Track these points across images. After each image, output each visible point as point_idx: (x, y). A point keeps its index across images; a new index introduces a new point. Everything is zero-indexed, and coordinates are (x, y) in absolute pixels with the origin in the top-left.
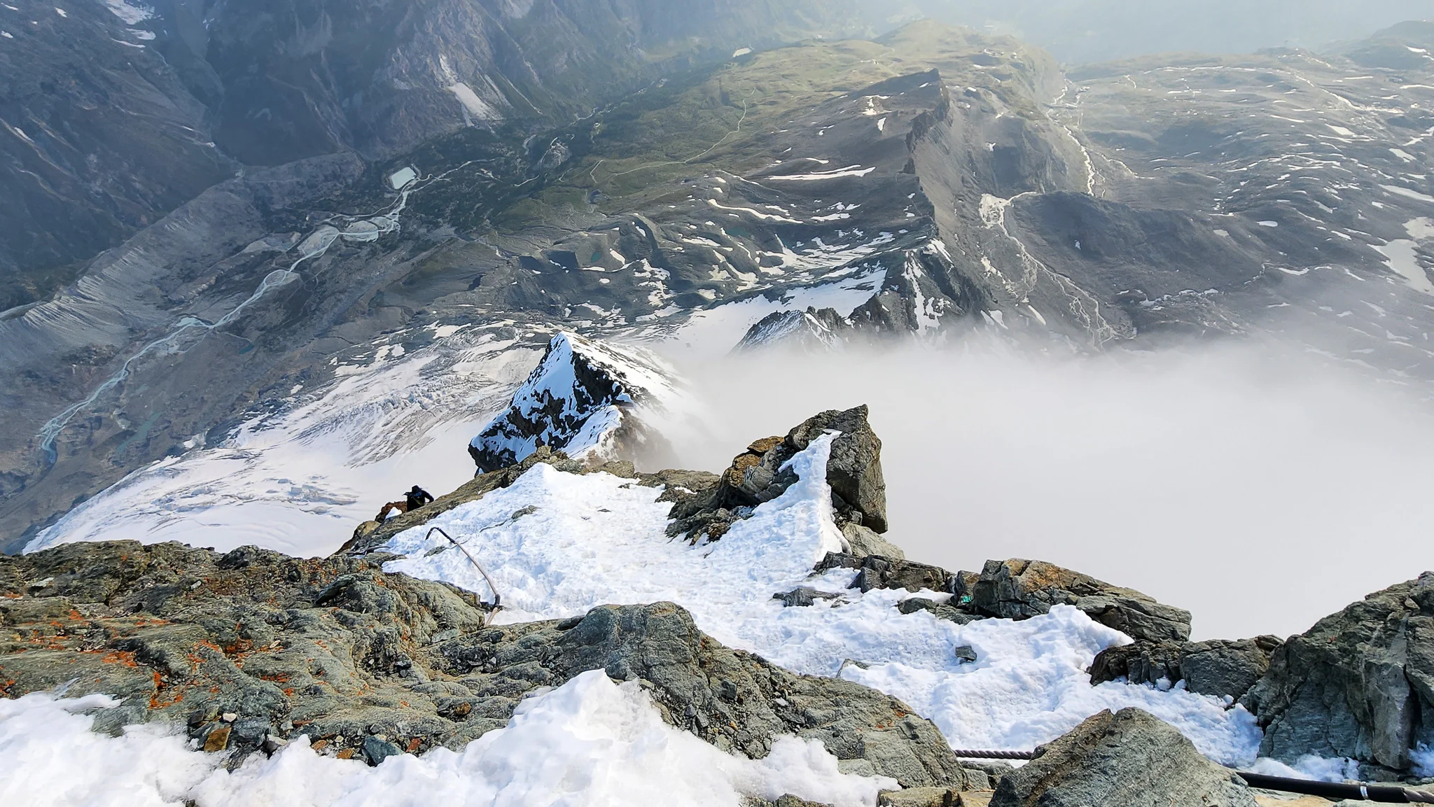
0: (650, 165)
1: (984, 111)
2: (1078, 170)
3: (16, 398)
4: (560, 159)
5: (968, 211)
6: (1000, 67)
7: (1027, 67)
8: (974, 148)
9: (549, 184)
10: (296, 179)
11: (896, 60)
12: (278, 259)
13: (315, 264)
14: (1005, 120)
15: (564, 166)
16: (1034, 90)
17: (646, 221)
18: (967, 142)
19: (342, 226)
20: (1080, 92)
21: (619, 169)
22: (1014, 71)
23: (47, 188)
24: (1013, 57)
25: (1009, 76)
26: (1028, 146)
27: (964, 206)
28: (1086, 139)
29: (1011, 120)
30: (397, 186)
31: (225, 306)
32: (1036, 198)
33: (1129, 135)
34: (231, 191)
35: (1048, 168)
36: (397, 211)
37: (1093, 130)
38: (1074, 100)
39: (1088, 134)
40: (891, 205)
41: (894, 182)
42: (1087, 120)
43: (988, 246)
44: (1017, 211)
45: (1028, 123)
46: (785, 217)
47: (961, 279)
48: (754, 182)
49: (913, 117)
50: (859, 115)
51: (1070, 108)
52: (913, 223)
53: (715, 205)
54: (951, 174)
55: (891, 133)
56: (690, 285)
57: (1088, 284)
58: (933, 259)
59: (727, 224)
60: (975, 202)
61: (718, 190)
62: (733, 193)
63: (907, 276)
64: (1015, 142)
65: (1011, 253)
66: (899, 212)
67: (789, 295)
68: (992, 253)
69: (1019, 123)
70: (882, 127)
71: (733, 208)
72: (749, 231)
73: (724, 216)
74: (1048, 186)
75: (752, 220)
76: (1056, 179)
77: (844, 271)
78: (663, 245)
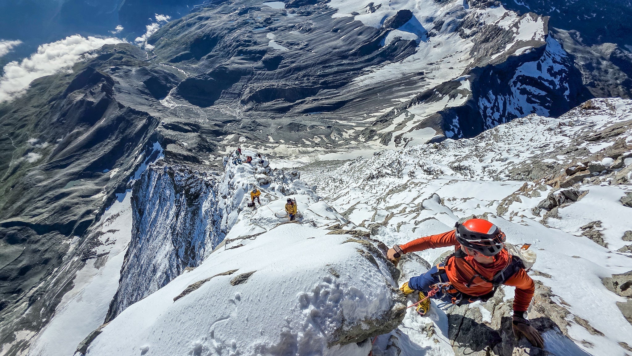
1: (126, 72)
2: (178, 73)
5: (160, 108)
7: (125, 51)
8: (137, 86)
14: (138, 71)
16: (136, 58)
17: (9, 220)
18: (132, 86)
22: (121, 55)
24: (115, 50)
25: (122, 57)
26: (156, 74)
27: (156, 107)
28: (170, 64)
32: (176, 88)
33: (182, 54)
35: (169, 78)
37: (169, 59)
38: (153, 54)
40: (130, 124)
41: (121, 115)
42: (164, 58)
43: (179, 114)
44: (176, 97)
45: (147, 67)
46: (88, 161)
47: (185, 124)
48: (54, 160)
49: (100, 88)
50: (75, 102)
51: (154, 58)
52: (146, 122)
53: (45, 183)
54: (139, 100)
55: (99, 99)
56: (74, 222)
57: (219, 103)
58: (169, 125)
59: (62, 185)
60: (159, 104)
61: (38, 177)
62: (48, 172)
63: (167, 137)
64: (150, 76)
65: (188, 110)
66: (136, 123)
67: (128, 183)
68: (182, 115)
69: (144, 69)
70: (90, 99)
71: (56, 177)
72: (78, 179)
73: (55, 184)
74: (177, 84)
75: (73, 174)
76: (176, 80)
77: (141, 156)
78: (35, 220)
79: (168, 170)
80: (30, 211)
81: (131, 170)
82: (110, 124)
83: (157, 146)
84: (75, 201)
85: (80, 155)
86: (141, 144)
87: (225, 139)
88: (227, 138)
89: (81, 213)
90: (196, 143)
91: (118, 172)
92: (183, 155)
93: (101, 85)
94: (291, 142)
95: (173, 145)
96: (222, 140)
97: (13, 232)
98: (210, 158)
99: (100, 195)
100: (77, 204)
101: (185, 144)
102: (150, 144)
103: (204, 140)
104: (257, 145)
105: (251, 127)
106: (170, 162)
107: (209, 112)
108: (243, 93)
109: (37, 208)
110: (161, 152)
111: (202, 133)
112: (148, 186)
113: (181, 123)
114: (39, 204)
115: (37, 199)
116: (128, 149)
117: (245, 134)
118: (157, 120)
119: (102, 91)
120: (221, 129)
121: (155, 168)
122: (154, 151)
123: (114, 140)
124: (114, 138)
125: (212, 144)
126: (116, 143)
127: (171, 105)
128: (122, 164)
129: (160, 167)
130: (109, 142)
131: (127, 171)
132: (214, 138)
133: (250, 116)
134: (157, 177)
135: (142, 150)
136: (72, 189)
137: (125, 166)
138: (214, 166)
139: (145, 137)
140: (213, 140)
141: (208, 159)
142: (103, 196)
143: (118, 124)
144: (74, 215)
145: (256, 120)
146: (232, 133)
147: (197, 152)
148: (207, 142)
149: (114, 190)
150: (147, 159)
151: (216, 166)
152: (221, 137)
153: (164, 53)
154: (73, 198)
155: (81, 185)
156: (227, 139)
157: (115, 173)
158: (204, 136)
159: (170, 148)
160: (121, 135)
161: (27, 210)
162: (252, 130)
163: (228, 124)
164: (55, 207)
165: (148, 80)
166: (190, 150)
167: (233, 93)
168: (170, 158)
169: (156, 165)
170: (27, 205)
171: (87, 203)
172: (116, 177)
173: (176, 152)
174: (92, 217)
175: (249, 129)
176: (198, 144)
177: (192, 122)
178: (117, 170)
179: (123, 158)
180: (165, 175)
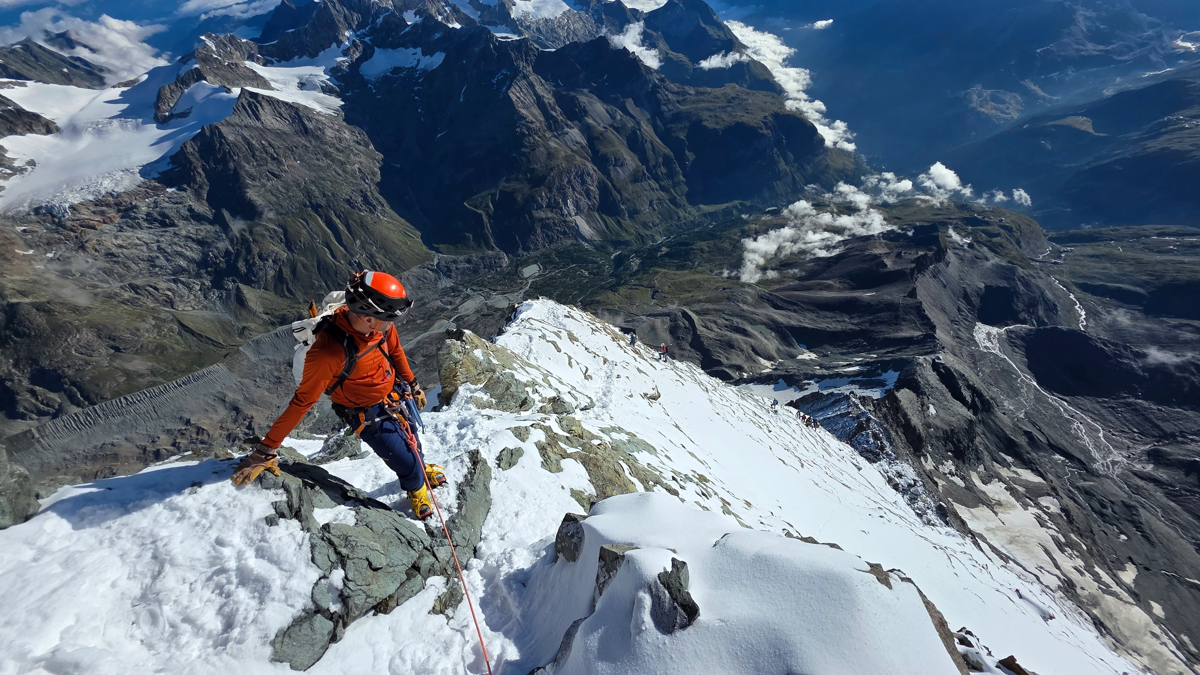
0: (697, 277)
1: (977, 258)
2: (1069, 311)
3: (278, 378)
4: (635, 268)
5: (964, 334)
6: (989, 228)
7: (1015, 229)
8: (969, 285)
9: (624, 284)
10: (467, 265)
11: (896, 218)
12: (445, 313)
13: (466, 319)
14: (998, 267)
15: (638, 271)
16: (1020, 247)
17: (690, 313)
18: (962, 280)
19: (487, 298)
20: (1064, 251)
21: (675, 277)
22: (1002, 231)
23: (330, 257)
24: (1001, 221)
25: (998, 235)
26: (1022, 288)
27: (959, 329)
28: (1073, 288)
29: (1002, 266)
30: (526, 276)
31: (408, 338)
32: (1031, 330)
34: (429, 269)
35: (1040, 307)
36: (523, 291)
37: (1080, 281)
38: (1060, 257)
39: (1076, 284)
40: (896, 321)
41: (899, 304)
42: (1072, 273)
43: (983, 364)
44: (1011, 340)
45: (1020, 270)
46: (800, 322)
47: (972, 388)
48: (777, 294)
49: (916, 256)
50: (867, 253)
51: (1055, 263)
52: (917, 337)
53: (745, 307)
54: (948, 304)
55: (897, 268)
56: (720, 363)
57: (1088, 411)
58: (945, 367)
59: (753, 322)
60: (971, 329)
61: (748, 297)
62: (760, 300)
63: (920, 379)
64: (1009, 284)
65: (1006, 373)
66: (903, 327)
67: (806, 381)
68: (987, 371)
69: (1013, 271)
70: (888, 262)
71: (758, 311)
72: (771, 329)
73: (751, 316)
74: (1040, 322)
75: (774, 321)
76: (1048, 317)
77: (857, 368)
78: (702, 332)
79: (863, 419)
80: (709, 320)
81: (825, 372)
82: (872, 303)
83: (891, 377)
84: (744, 347)
85: (803, 309)
86: (875, 356)
87: (1013, 468)
88: (1020, 471)
89: (734, 362)
90: (949, 425)
91: (811, 360)
92: (908, 421)
93: (921, 253)
94: (1185, 638)
95: (912, 395)
96: (1004, 464)
97: (681, 324)
98: (943, 464)
99: (767, 363)
100: (742, 351)
101: (932, 410)
102: (885, 366)
103: (970, 433)
104: (1071, 545)
105: (1104, 507)
106: (880, 410)
107: (1044, 407)
108: (1183, 443)
109: (715, 322)
110: (887, 388)
111: (982, 422)
112: (821, 409)
113: (966, 380)
114: (720, 321)
115: (724, 316)
116: (854, 346)
117: (1071, 504)
118: (935, 346)
119: (912, 262)
120: (1029, 449)
121: (854, 400)
122: (880, 378)
123: (853, 324)
124: (855, 321)
125: (977, 450)
126: (850, 329)
127: (989, 344)
128: (825, 356)
129: (860, 406)
130: (844, 321)
131: (821, 368)
132: (993, 448)
133: (1137, 490)
134: (843, 411)
135: (867, 364)
136: (756, 333)
137: (826, 362)
138: (932, 480)
139: (892, 352)
140: (987, 448)
141: (939, 462)
142: (767, 367)
143: (882, 310)
144: (727, 359)
145: (1141, 511)
146: (1041, 475)
147: (936, 437)
148: (972, 440)
149: (783, 373)
150: (859, 378)
151: (936, 483)
152: (1009, 459)
153: (1084, 266)
154: (745, 343)
155: (766, 338)
156: (1015, 472)
157: (808, 358)
158: (979, 429)
159: (905, 396)
160: (867, 325)
161: (708, 317)
162: (1102, 515)
163: (1057, 456)
164: (726, 335)
165: (999, 287)
166: (928, 426)
167: (1151, 422)
168: (887, 407)
169: (860, 398)
170: (713, 312)
171: (749, 358)
172: (803, 362)
173: (905, 406)
174: (736, 375)
175: (1097, 506)
176: (952, 430)
177: (985, 394)
178: (813, 356)
179: (836, 351)
180: (853, 419)
